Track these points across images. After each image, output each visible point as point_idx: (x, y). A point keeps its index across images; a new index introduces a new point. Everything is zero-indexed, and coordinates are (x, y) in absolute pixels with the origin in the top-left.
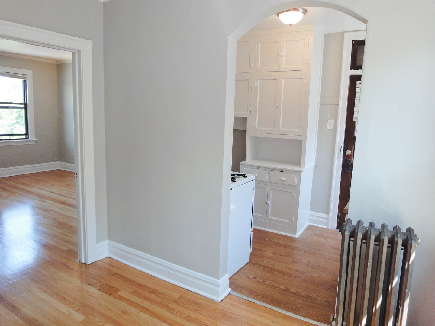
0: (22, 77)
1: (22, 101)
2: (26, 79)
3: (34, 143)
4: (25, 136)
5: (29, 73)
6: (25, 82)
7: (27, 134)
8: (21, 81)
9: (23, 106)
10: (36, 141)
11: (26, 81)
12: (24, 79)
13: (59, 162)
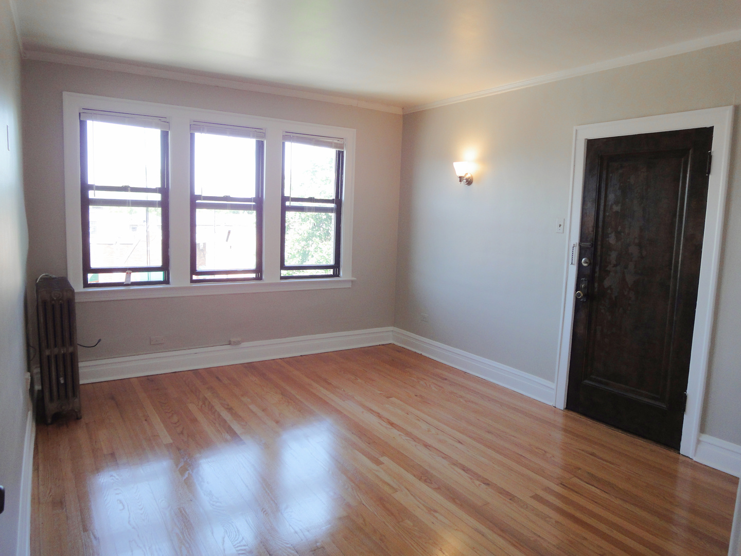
0: (335, 143)
1: (333, 197)
2: (343, 148)
3: (349, 285)
4: (332, 270)
5: (349, 135)
6: (340, 155)
7: (336, 266)
8: (331, 153)
9: (332, 205)
10: (352, 281)
11: (343, 152)
12: (339, 148)
13: (391, 328)
